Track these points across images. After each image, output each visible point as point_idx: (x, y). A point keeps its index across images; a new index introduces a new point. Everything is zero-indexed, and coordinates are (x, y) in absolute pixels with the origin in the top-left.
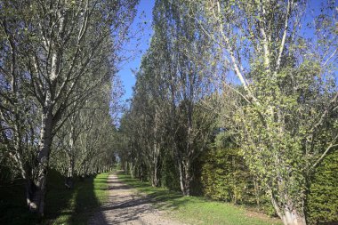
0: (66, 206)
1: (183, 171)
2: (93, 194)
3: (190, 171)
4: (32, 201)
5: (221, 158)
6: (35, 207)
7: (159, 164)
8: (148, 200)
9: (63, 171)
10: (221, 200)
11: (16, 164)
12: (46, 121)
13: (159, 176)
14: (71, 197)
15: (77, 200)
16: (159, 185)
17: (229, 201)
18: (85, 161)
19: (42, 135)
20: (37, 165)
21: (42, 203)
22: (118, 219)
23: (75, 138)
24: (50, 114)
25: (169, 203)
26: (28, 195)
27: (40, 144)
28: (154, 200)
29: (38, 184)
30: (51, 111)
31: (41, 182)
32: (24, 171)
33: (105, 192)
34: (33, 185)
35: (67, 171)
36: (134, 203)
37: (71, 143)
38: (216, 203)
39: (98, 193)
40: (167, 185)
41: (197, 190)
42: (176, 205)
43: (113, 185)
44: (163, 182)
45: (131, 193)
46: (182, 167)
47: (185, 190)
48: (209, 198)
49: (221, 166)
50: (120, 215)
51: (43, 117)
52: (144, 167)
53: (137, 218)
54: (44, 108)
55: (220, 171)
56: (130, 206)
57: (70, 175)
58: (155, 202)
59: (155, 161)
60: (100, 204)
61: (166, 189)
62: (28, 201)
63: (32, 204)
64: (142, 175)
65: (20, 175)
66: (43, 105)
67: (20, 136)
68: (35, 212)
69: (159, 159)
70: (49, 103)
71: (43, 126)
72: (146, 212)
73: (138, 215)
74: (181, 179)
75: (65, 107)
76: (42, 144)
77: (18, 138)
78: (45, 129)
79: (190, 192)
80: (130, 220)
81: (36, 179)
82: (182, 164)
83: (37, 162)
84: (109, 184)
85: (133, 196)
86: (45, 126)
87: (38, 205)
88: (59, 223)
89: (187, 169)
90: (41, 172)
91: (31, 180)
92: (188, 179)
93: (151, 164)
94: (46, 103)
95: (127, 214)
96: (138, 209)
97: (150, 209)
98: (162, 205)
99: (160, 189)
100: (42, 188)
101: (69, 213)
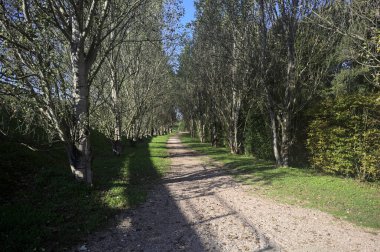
0: (119, 176)
1: (279, 132)
2: (151, 163)
3: (290, 131)
4: (76, 168)
5: (342, 110)
6: (81, 175)
7: (241, 122)
8: (226, 171)
9: (108, 133)
10: (338, 174)
11: (50, 123)
12: (78, 63)
13: (241, 138)
14: (123, 166)
15: (131, 169)
16: (241, 151)
17: (353, 175)
18: (134, 118)
19: (75, 83)
20: (75, 124)
21: (89, 172)
22: (187, 193)
23: (118, 87)
24: (82, 52)
25: (257, 176)
26: (70, 161)
27: (75, 95)
28: (235, 171)
29: (80, 148)
30: (82, 48)
31: (84, 145)
33: (166, 160)
34: (75, 149)
35: (113, 132)
36: (207, 174)
37: (114, 95)
38: (330, 178)
39: (157, 162)
40: (253, 151)
41: (300, 158)
42: (268, 179)
43: (176, 151)
44: (248, 147)
45: (201, 162)
46: (277, 125)
47: (281, 159)
48: (320, 170)
49: (341, 123)
50: (190, 189)
51: (73, 58)
52: (219, 126)
53: (212, 194)
54: (72, 44)
55: (339, 130)
56: (202, 178)
57: (117, 137)
58: (236, 174)
59: (234, 117)
60: (161, 175)
61: (251, 157)
62: (73, 168)
63: (77, 172)
64: (216, 137)
65: (57, 137)
66: (70, 39)
67: (48, 86)
68: (82, 182)
69: (240, 115)
70: (77, 36)
71: (75, 70)
72: (225, 186)
73: (212, 190)
74: (275, 142)
75: (100, 41)
76: (77, 96)
77: (46, 88)
78: (77, 75)
79: (288, 161)
80: (202, 195)
81: (77, 141)
82: (276, 120)
83: (75, 120)
84: (170, 151)
85: (204, 167)
86: (77, 70)
87: (85, 174)
88: (113, 196)
89: (284, 128)
90: (81, 133)
91: (71, 143)
92: (286, 143)
93: (229, 121)
94: (73, 36)
95: (197, 187)
96: (213, 183)
97: (230, 182)
98: (247, 179)
99: (242, 157)
100: (86, 152)
101: (123, 185)
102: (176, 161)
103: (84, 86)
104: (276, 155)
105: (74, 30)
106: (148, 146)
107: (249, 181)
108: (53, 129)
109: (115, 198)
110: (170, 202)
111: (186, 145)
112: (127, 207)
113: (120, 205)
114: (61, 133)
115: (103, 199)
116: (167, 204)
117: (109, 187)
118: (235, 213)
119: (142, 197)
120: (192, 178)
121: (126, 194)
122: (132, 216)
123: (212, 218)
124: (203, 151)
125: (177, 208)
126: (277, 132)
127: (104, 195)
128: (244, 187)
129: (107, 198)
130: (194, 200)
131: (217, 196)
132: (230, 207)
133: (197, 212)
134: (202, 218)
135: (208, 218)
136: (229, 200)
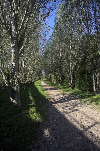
1: (96, 80)
4: (13, 99)
6: (16, 103)
9: (21, 80)
12: (14, 47)
13: (74, 82)
19: (13, 57)
20: (13, 77)
21: (20, 101)
22: (65, 110)
23: (25, 61)
26: (10, 95)
27: (12, 63)
29: (15, 89)
31: (17, 88)
32: (6, 81)
34: (13, 89)
36: (68, 99)
37: (23, 64)
43: (47, 87)
44: (77, 86)
45: (60, 93)
46: (95, 76)
50: (65, 107)
51: (12, 45)
53: (77, 110)
56: (66, 101)
57: (25, 83)
58: (80, 98)
60: (48, 100)
62: (11, 99)
63: (14, 101)
64: (61, 82)
68: (16, 106)
69: (74, 72)
70: (15, 34)
72: (79, 105)
73: (76, 108)
74: (94, 84)
75: (24, 37)
76: (14, 63)
78: (14, 53)
80: (73, 111)
81: (14, 86)
82: (94, 75)
83: (13, 75)
84: (44, 87)
85: (63, 95)
86: (14, 50)
87: (17, 102)
88: (33, 113)
90: (16, 82)
91: (11, 86)
92: (99, 84)
93: (69, 75)
94: (13, 34)
95: (68, 106)
96: (73, 104)
97: (81, 103)
98: (86, 101)
99: (75, 90)
100: (18, 91)
101: (34, 106)
102: (50, 92)
103: (17, 59)
104: (95, 90)
105: (13, 31)
106: (34, 86)
107: (88, 102)
109: (34, 115)
110: (60, 116)
111: (49, 84)
112: (42, 120)
113: (38, 119)
114: (6, 82)
115: (28, 115)
117: (28, 107)
118: (97, 123)
119: (46, 113)
120: (62, 101)
121: (38, 111)
122: (47, 127)
123: (89, 127)
124: (58, 88)
126: (95, 79)
127: (28, 113)
128: (89, 106)
129: (30, 115)
130: (71, 114)
131: (80, 111)
132: (92, 119)
133: (78, 122)
134: (84, 127)
135: (87, 127)
136: (88, 114)
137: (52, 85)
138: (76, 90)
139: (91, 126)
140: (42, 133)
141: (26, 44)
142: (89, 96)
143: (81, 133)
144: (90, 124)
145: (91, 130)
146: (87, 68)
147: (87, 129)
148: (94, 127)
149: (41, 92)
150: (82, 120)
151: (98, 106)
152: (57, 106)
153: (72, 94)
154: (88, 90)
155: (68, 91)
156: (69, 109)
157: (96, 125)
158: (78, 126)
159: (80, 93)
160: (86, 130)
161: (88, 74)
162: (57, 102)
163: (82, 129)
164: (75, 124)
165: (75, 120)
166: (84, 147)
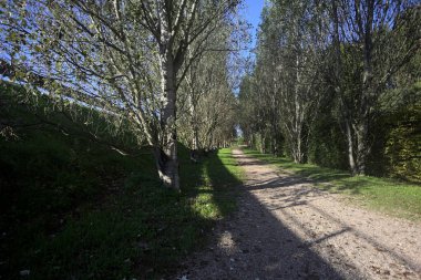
1: (354, 140)
2: (226, 170)
4: (164, 174)
6: (169, 181)
7: (304, 133)
8: (302, 177)
9: (187, 143)
11: (138, 126)
12: (166, 65)
13: (303, 149)
14: (202, 172)
19: (163, 86)
20: (163, 128)
21: (177, 178)
22: (277, 202)
24: (170, 53)
26: (158, 166)
27: (163, 98)
29: (168, 153)
30: (170, 50)
31: (172, 150)
32: (149, 136)
33: (239, 168)
34: (163, 154)
36: (287, 182)
37: (192, 109)
40: (317, 160)
42: (353, 188)
44: (311, 156)
45: (271, 170)
46: (353, 133)
47: (357, 166)
50: (277, 197)
51: (161, 60)
54: (161, 45)
56: (282, 186)
57: (194, 147)
59: (297, 129)
60: (241, 182)
61: (315, 166)
62: (161, 174)
63: (165, 178)
64: (276, 147)
66: (159, 40)
67: (137, 88)
68: (171, 188)
69: (304, 126)
70: (166, 37)
71: (163, 73)
72: (311, 194)
73: (303, 198)
74: (350, 150)
75: (187, 44)
76: (165, 99)
77: (136, 91)
78: (166, 77)
79: (365, 169)
80: (295, 205)
81: (165, 146)
82: (352, 129)
83: (163, 123)
85: (277, 174)
86: (165, 72)
87: (172, 180)
88: (202, 203)
89: (360, 137)
90: (169, 137)
91: (158, 148)
92: (362, 151)
93: (293, 133)
94: (162, 38)
95: (284, 195)
96: (297, 191)
97: (315, 190)
98: (329, 187)
99: (306, 165)
100: (174, 157)
101: (208, 191)
102: (248, 169)
103: (172, 89)
104: (352, 164)
105: (163, 31)
106: (217, 156)
107: (334, 189)
108: (142, 133)
109: (205, 206)
110: (263, 212)
112: (221, 218)
113: (212, 214)
115: (193, 207)
116: (263, 215)
117: (196, 193)
118: (349, 229)
120: (272, 185)
121: (216, 201)
122: (230, 230)
123: (327, 237)
125: (275, 220)
126: (352, 140)
127: (194, 203)
128: (334, 195)
129: (197, 206)
130: (289, 210)
131: (312, 206)
132: (338, 221)
133: (303, 226)
134: (314, 235)
135: (322, 236)
136: (329, 211)
137: (256, 157)
138: (309, 165)
139: (333, 235)
140: (217, 240)
141: (192, 60)
142: (337, 178)
143: (305, 246)
144: (331, 231)
145: (331, 241)
146: (335, 113)
147: (323, 239)
148: (339, 237)
149: (229, 167)
150: (312, 222)
151: (356, 197)
152: (258, 194)
153: (297, 173)
154: (337, 167)
155: (289, 167)
156: (286, 201)
157: (346, 234)
158: (301, 233)
159: (315, 172)
160: (317, 242)
161: (338, 130)
162: (261, 187)
163: (309, 239)
164: (294, 228)
165: (296, 222)
166: (306, 272)
